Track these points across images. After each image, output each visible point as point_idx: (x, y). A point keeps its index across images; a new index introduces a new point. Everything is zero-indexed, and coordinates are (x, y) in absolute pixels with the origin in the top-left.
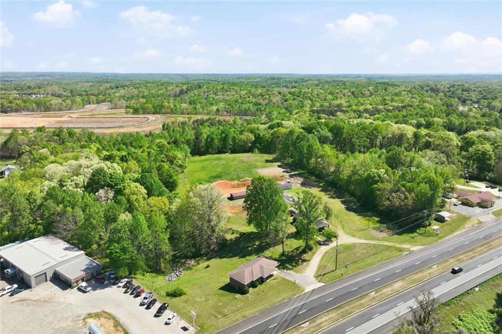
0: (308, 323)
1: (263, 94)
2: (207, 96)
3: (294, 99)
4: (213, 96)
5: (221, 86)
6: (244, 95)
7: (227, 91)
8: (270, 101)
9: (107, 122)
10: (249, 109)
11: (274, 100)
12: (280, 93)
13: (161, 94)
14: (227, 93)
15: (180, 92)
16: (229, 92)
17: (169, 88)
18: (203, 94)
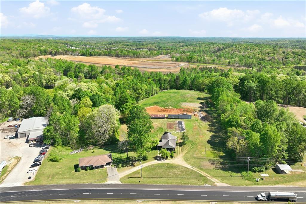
0: (79, 201)
1: (270, 53)
2: (233, 52)
3: (295, 57)
4: (237, 53)
5: (245, 46)
6: (256, 53)
7: (248, 50)
8: (274, 58)
9: (156, 65)
10: (253, 63)
11: (276, 58)
12: (284, 53)
13: (205, 50)
14: (248, 51)
15: (218, 49)
16: (249, 51)
17: (212, 47)
18: (231, 51)
